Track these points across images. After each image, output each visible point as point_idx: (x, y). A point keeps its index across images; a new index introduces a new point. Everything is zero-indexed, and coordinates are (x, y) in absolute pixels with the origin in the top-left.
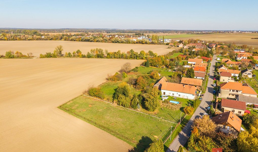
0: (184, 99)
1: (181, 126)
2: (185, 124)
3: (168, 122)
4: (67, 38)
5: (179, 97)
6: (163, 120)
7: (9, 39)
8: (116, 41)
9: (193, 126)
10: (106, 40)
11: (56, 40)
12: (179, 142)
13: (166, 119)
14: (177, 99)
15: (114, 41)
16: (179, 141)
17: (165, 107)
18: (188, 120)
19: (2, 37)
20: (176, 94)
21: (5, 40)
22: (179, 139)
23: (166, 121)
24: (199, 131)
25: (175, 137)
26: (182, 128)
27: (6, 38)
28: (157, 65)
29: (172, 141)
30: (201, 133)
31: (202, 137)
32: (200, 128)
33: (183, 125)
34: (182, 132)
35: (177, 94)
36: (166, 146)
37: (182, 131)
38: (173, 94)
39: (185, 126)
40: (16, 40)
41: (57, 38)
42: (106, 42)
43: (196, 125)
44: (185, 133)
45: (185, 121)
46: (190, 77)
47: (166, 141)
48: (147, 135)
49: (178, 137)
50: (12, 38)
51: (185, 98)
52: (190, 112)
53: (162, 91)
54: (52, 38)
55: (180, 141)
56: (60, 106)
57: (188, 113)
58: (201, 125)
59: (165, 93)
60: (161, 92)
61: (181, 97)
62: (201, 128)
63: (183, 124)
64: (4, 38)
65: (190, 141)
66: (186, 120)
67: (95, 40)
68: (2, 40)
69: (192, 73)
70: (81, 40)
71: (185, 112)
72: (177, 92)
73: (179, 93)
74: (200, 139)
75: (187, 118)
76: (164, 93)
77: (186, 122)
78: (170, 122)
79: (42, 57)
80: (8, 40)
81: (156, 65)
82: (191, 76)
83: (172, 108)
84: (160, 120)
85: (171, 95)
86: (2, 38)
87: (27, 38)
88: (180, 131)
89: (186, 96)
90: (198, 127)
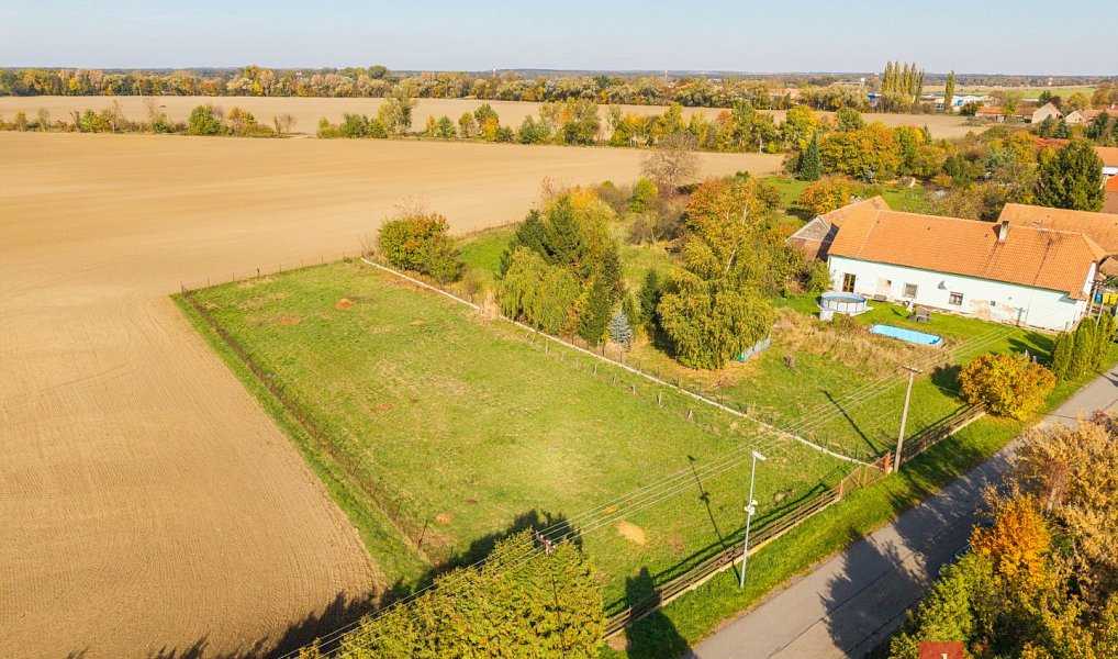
0: (991, 324)
1: (900, 486)
2: (945, 481)
3: (799, 444)
4: (488, 86)
5: (955, 309)
6: (762, 427)
7: (267, 91)
8: (696, 96)
9: (1004, 491)
10: (653, 94)
11: (443, 95)
12: (822, 611)
13: (787, 428)
14: (937, 319)
15: (690, 98)
16: (828, 604)
17: (818, 351)
18: (976, 453)
19: (245, 83)
20: (933, 291)
21: (254, 94)
22: (837, 586)
23: (784, 436)
24: (1057, 542)
25: (803, 565)
26: (901, 506)
27: (256, 86)
28: (866, 167)
29: (760, 593)
30: (1077, 567)
31: (1073, 612)
32: (1071, 513)
33: (923, 483)
34: (885, 537)
35: (941, 286)
36: (672, 627)
37: (900, 528)
38: (911, 289)
39: (934, 490)
40: (294, 93)
41: (449, 88)
42: (649, 104)
43: (1037, 489)
44: (915, 545)
45: (948, 458)
46: (1067, 204)
47: (693, 587)
48: (566, 512)
49: (835, 566)
50: (280, 85)
51: (996, 320)
52: (1008, 397)
53: (838, 267)
54: (427, 90)
55: (832, 608)
56: (188, 294)
57: (991, 402)
58: (1092, 493)
59: (854, 277)
60: (827, 276)
61: (967, 309)
62: (1085, 521)
63: (923, 473)
64: (250, 87)
65: (913, 629)
66: (965, 452)
67: (602, 94)
68: (244, 95)
69: (1084, 178)
70: (545, 94)
71: (965, 398)
72: (941, 277)
73: (956, 284)
74: (1043, 629)
75: (979, 442)
76: (850, 282)
77: (958, 466)
78: (811, 450)
79: (327, 133)
80: (264, 95)
81: (861, 169)
82: (1073, 196)
83: (871, 362)
84: (734, 425)
85: (896, 294)
86: (244, 88)
87: (334, 88)
88: (873, 519)
89: (1011, 304)
90: (1052, 502)
